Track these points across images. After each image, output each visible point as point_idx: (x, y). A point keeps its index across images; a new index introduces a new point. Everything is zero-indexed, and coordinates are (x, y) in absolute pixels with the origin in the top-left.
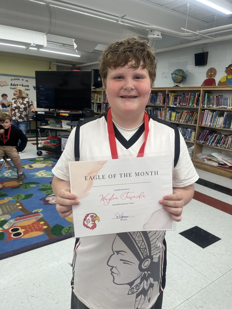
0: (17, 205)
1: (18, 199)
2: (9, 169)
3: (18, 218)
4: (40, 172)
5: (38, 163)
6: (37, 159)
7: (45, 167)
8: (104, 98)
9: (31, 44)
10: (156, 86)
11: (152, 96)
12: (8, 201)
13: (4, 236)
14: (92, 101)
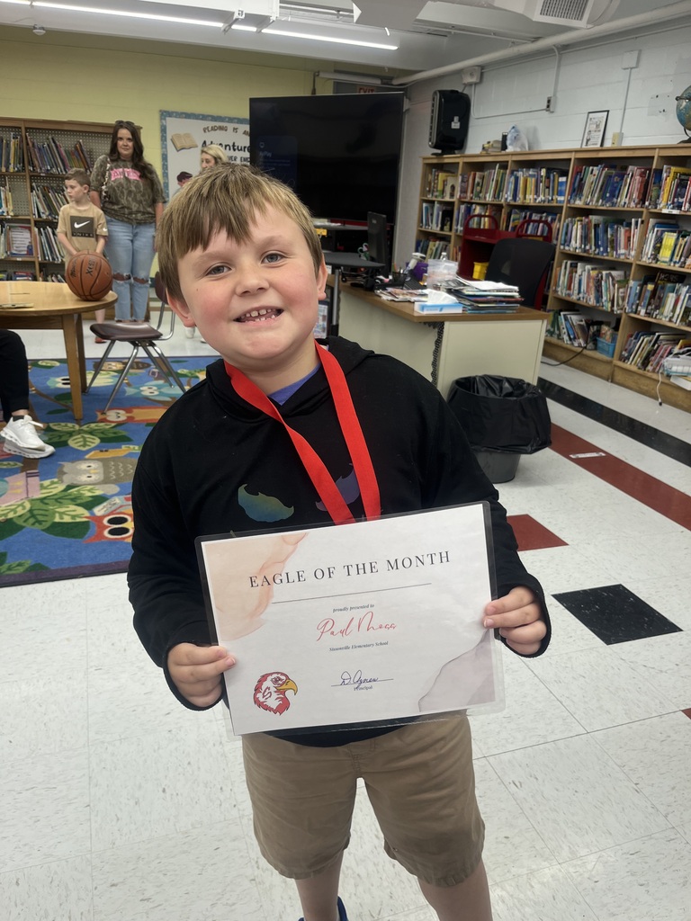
2: (157, 379)
8: (463, 184)
9: (233, 13)
10: (627, 143)
11: (608, 177)
12: (127, 452)
13: (87, 531)
14: (429, 197)
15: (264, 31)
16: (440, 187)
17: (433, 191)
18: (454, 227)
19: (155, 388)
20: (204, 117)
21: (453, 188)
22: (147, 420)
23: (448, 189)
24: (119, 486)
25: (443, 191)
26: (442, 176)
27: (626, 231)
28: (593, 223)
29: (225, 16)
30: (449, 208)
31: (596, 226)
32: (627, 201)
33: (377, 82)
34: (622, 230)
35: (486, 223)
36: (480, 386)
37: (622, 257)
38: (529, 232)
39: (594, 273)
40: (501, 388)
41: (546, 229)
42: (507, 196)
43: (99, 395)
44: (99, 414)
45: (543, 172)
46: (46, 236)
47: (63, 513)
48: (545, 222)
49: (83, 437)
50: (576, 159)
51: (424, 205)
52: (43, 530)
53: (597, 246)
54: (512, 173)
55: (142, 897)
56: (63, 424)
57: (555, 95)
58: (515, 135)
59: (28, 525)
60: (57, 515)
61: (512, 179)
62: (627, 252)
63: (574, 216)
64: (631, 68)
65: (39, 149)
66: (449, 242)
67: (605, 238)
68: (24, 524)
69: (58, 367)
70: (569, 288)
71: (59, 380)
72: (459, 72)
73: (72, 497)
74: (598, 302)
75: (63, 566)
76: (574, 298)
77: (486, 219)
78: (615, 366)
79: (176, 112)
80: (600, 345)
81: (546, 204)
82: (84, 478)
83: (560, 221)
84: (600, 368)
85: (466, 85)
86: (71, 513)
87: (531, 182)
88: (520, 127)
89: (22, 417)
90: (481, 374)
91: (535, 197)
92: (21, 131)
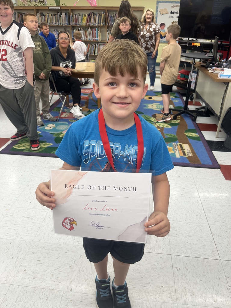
4: (153, 104)
5: (159, 96)
20: (172, 2)
55: (38, 259)
65: (110, 17)
79: (162, 1)
89: (76, 106)
92: (105, 11)
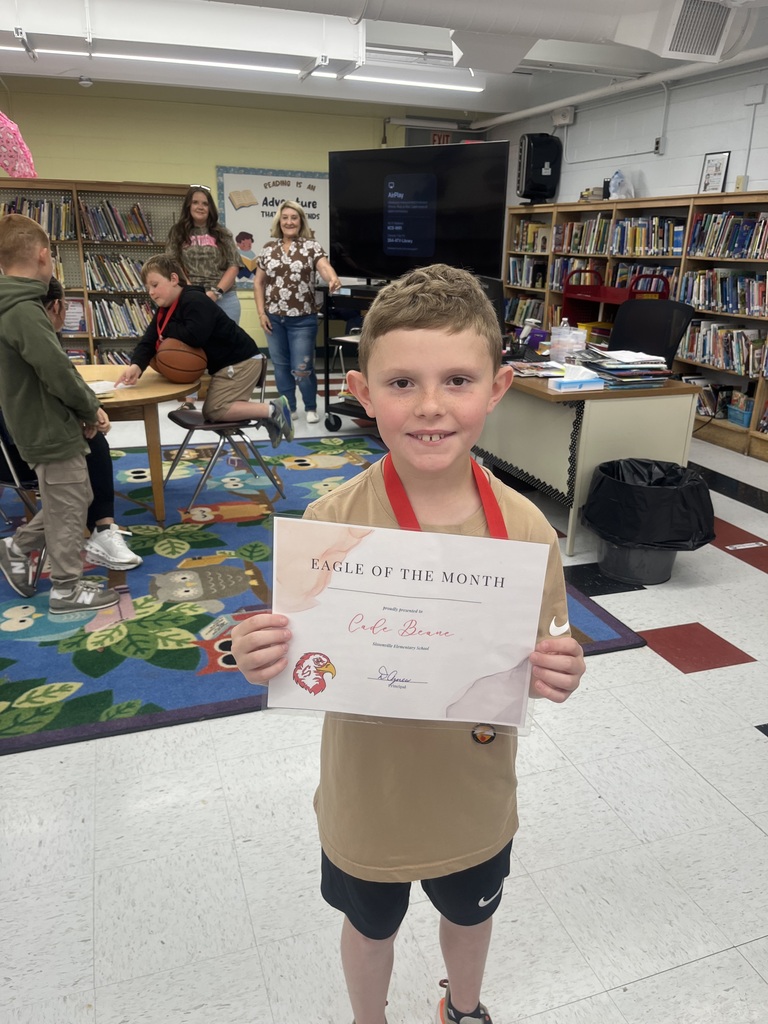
0: (247, 576)
1: (251, 557)
2: (238, 468)
3: (244, 612)
4: (327, 480)
5: (325, 454)
6: (322, 441)
7: (344, 466)
8: (558, 236)
9: (315, 59)
10: (753, 188)
11: (736, 225)
12: (223, 559)
13: (198, 660)
14: (518, 251)
15: (347, 77)
16: (530, 240)
17: (522, 244)
18: (548, 284)
19: (238, 479)
20: (264, 172)
21: (544, 240)
22: (238, 519)
23: (539, 242)
24: (224, 602)
25: (534, 244)
26: (532, 227)
27: (760, 285)
28: (719, 277)
29: (306, 63)
30: (540, 262)
31: (723, 280)
32: (760, 251)
33: (454, 127)
34: (755, 286)
35: (587, 279)
36: (625, 472)
37: (756, 314)
38: (639, 288)
39: (721, 333)
40: (650, 474)
41: (662, 283)
42: (612, 249)
43: (177, 490)
44: (181, 513)
45: (655, 221)
46: (101, 310)
47: (166, 638)
48: (661, 277)
49: (169, 542)
50: (694, 206)
51: (511, 259)
52: (148, 661)
53: (724, 301)
54: (617, 222)
56: (144, 527)
57: (664, 135)
58: (619, 180)
59: (129, 654)
60: (160, 641)
61: (618, 229)
62: (762, 308)
63: (695, 269)
64: (756, 104)
65: (93, 214)
66: (544, 300)
67: (734, 293)
68: (124, 654)
69: (124, 457)
70: (691, 349)
71: (129, 473)
72: (550, 114)
73: (173, 617)
74: (728, 365)
75: (179, 706)
76: (698, 360)
77: (587, 274)
78: (752, 436)
79: (234, 168)
80: (731, 413)
81: (660, 256)
82: (181, 594)
83: (678, 274)
84: (733, 440)
85: (556, 127)
86: (175, 638)
87: (641, 233)
88: (625, 172)
89: (108, 527)
90: (625, 457)
91: (646, 248)
92: (72, 195)
